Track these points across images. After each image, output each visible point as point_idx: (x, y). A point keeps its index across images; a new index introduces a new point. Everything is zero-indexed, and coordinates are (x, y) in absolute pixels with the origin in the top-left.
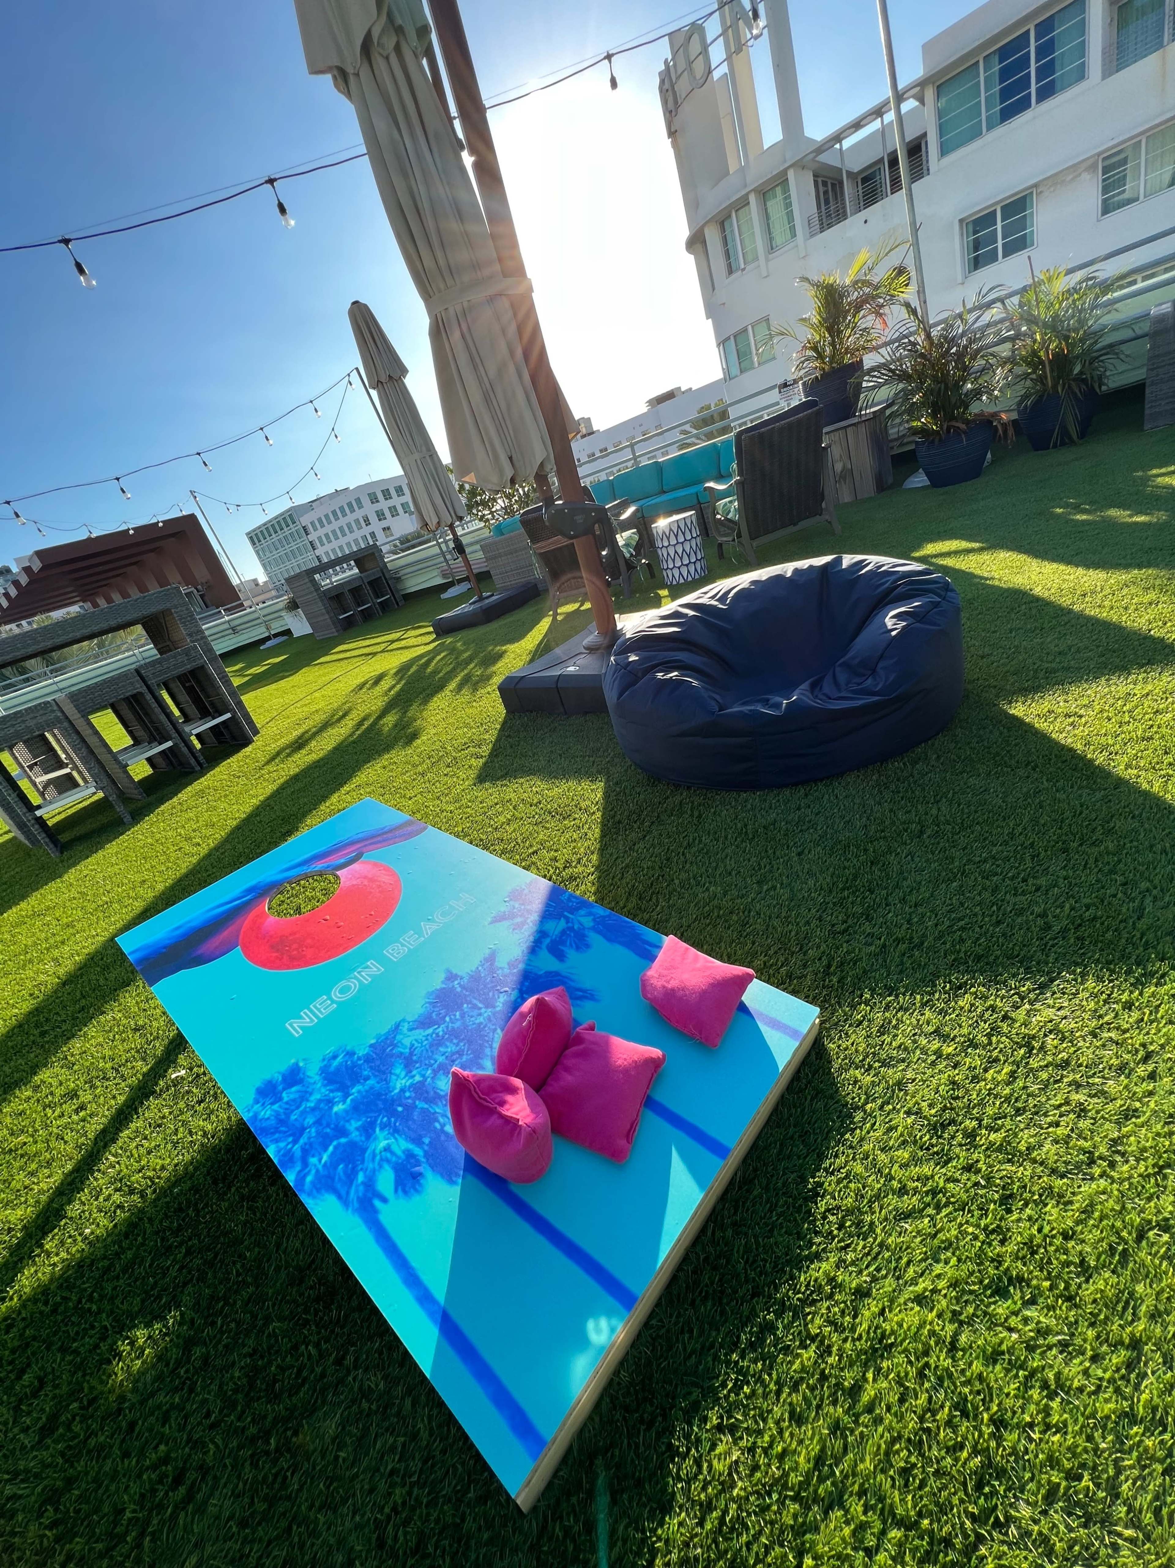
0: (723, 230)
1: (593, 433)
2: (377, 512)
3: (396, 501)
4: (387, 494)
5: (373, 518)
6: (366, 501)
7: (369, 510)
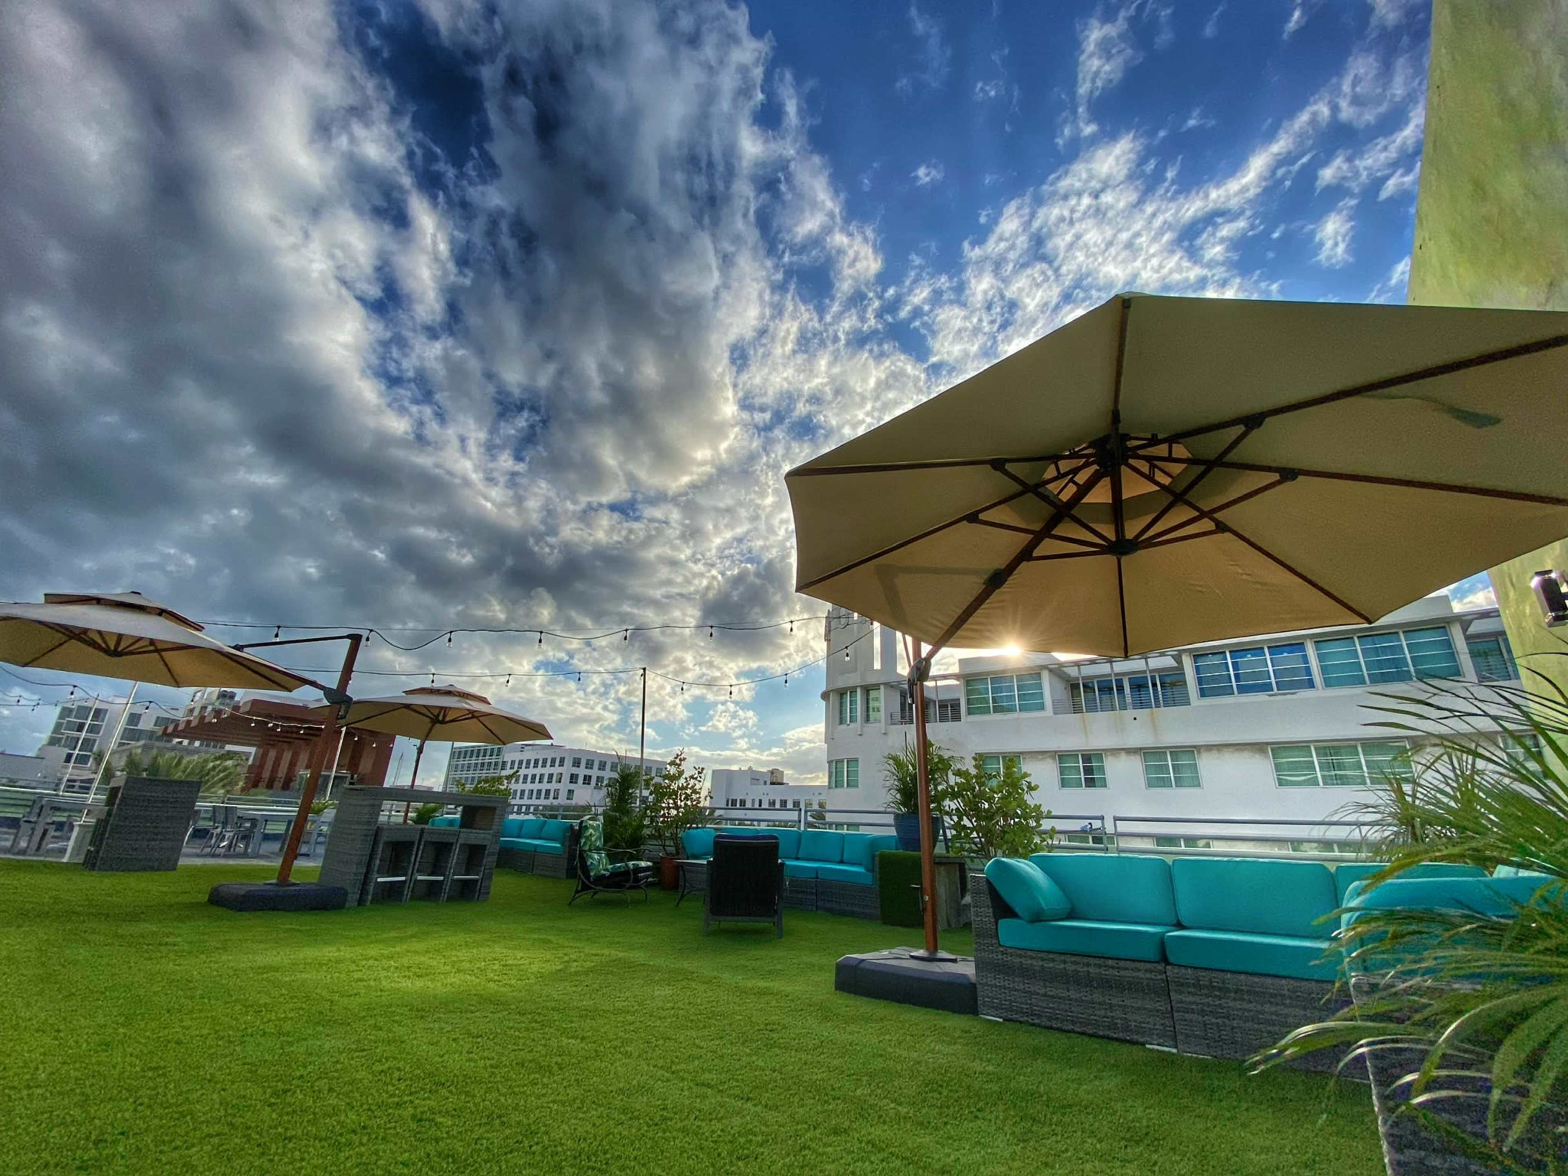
0: (841, 698)
1: (782, 784)
2: (572, 775)
3: (595, 773)
4: (590, 765)
5: (566, 778)
6: (568, 763)
7: (567, 770)
